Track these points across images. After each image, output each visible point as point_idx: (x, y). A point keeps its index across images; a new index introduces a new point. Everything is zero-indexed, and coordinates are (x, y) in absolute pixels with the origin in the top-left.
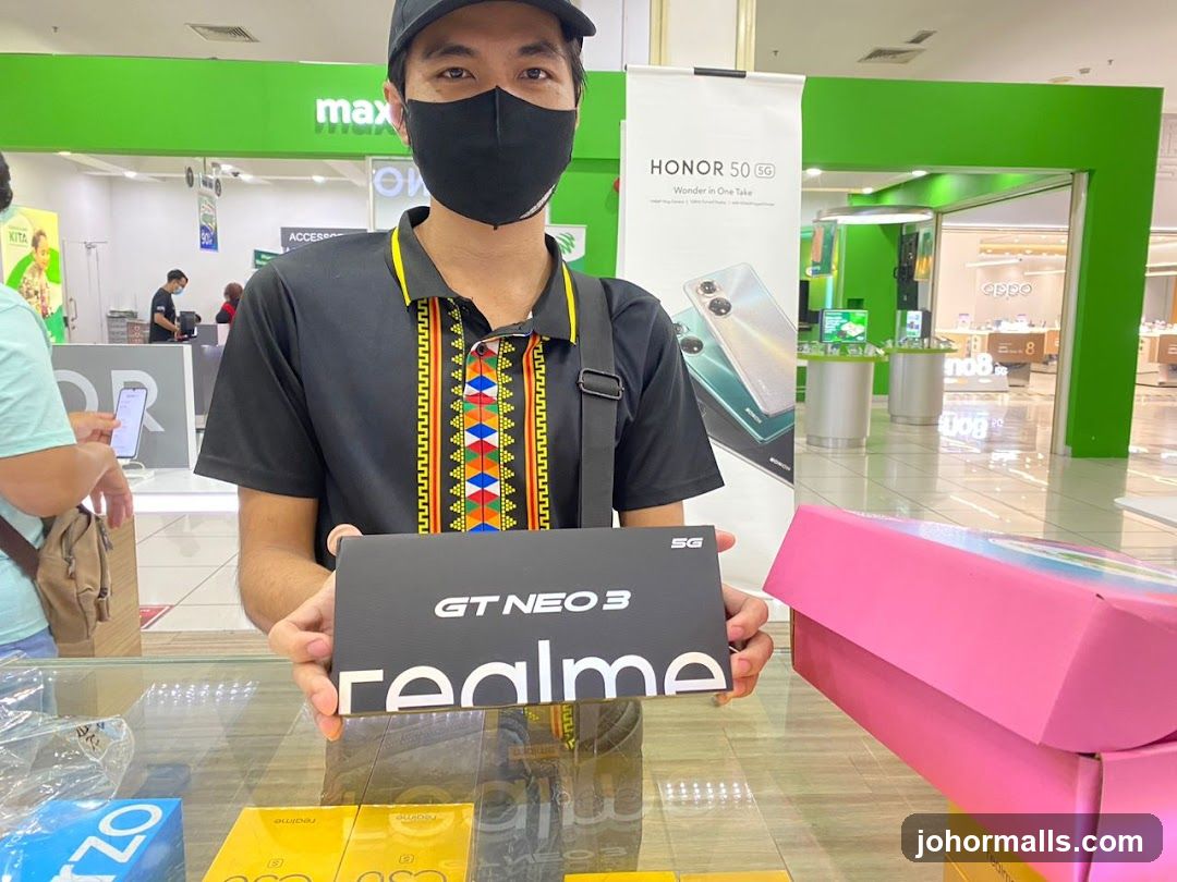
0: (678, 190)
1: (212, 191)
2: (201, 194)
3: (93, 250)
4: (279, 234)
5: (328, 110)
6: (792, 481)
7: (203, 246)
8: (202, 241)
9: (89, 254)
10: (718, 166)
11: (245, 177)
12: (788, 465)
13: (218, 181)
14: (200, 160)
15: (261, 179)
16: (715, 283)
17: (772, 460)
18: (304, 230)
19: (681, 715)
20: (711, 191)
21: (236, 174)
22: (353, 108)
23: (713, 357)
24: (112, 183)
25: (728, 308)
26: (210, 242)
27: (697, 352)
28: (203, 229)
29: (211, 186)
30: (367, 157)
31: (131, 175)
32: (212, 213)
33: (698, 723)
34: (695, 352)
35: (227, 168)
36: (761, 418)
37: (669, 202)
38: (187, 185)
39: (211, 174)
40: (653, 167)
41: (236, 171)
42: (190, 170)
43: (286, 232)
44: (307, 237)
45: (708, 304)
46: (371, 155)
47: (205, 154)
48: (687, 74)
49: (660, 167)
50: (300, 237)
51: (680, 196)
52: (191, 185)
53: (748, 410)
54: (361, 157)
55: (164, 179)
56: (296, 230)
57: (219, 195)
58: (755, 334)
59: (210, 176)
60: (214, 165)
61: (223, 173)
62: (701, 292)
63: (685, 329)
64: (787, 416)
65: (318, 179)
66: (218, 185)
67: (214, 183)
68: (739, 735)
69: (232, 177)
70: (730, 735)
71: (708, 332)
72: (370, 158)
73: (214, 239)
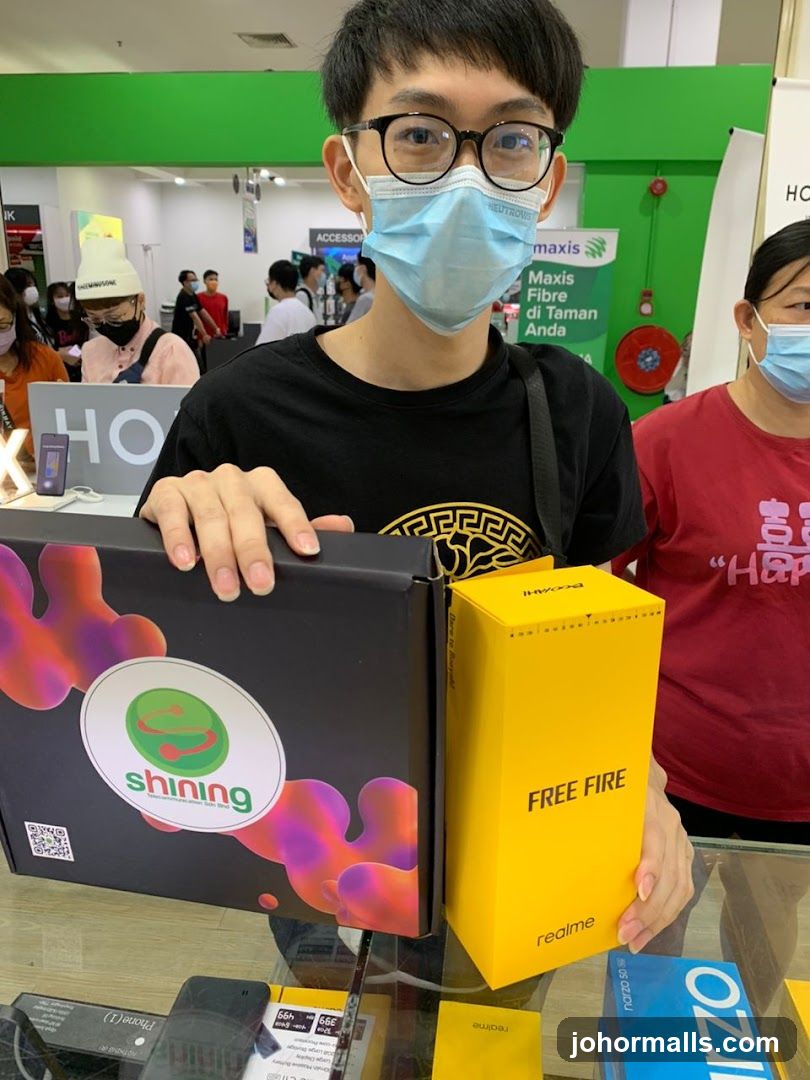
1: (253, 196)
2: (246, 200)
3: (149, 252)
4: (307, 235)
7: (247, 249)
8: (245, 243)
9: (146, 254)
11: (279, 181)
13: (258, 186)
14: (245, 169)
15: (292, 183)
18: (329, 231)
21: (272, 179)
24: (163, 190)
26: (251, 244)
28: (246, 232)
29: (252, 192)
31: (180, 181)
32: (252, 217)
35: (265, 173)
38: (233, 192)
39: (252, 179)
40: (789, 193)
41: (272, 176)
42: (236, 177)
43: (314, 233)
44: (332, 238)
47: (247, 165)
50: (326, 238)
52: (237, 191)
55: (206, 184)
56: (323, 231)
57: (258, 199)
59: (251, 182)
60: (255, 171)
61: (262, 178)
66: (256, 191)
67: (255, 188)
69: (269, 181)
73: (254, 241)
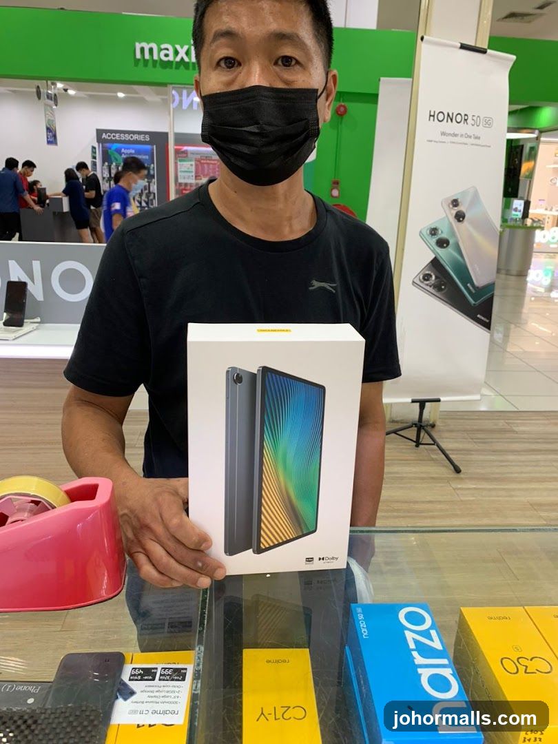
0: (443, 134)
1: (52, 103)
2: (47, 105)
4: (94, 134)
5: (142, 49)
6: (489, 328)
7: (49, 142)
8: (48, 138)
10: (466, 118)
11: (71, 92)
12: (488, 319)
13: (55, 95)
14: (45, 82)
15: (82, 94)
16: (459, 200)
17: (479, 316)
19: (422, 473)
20: (462, 135)
21: (66, 90)
22: (160, 50)
23: (454, 251)
25: (464, 217)
26: (52, 138)
27: (447, 246)
28: (48, 129)
29: (51, 99)
30: (168, 85)
32: (52, 119)
33: (433, 478)
34: (445, 247)
35: (60, 85)
36: (475, 290)
37: (437, 142)
38: (37, 99)
39: (51, 89)
40: (430, 116)
41: (66, 88)
42: (38, 87)
43: (100, 132)
45: (454, 215)
46: (171, 84)
47: (47, 79)
48: (455, 47)
49: (434, 116)
51: (444, 138)
52: (39, 98)
53: (469, 285)
54: (164, 85)
56: (106, 131)
57: (56, 105)
58: (475, 234)
59: (50, 92)
60: (52, 84)
61: (58, 89)
62: (451, 206)
63: (440, 232)
64: (490, 287)
65: (121, 95)
66: (54, 98)
67: (53, 96)
68: (459, 486)
69: (63, 91)
70: (454, 486)
71: (453, 233)
72: (171, 86)
73: (55, 136)
